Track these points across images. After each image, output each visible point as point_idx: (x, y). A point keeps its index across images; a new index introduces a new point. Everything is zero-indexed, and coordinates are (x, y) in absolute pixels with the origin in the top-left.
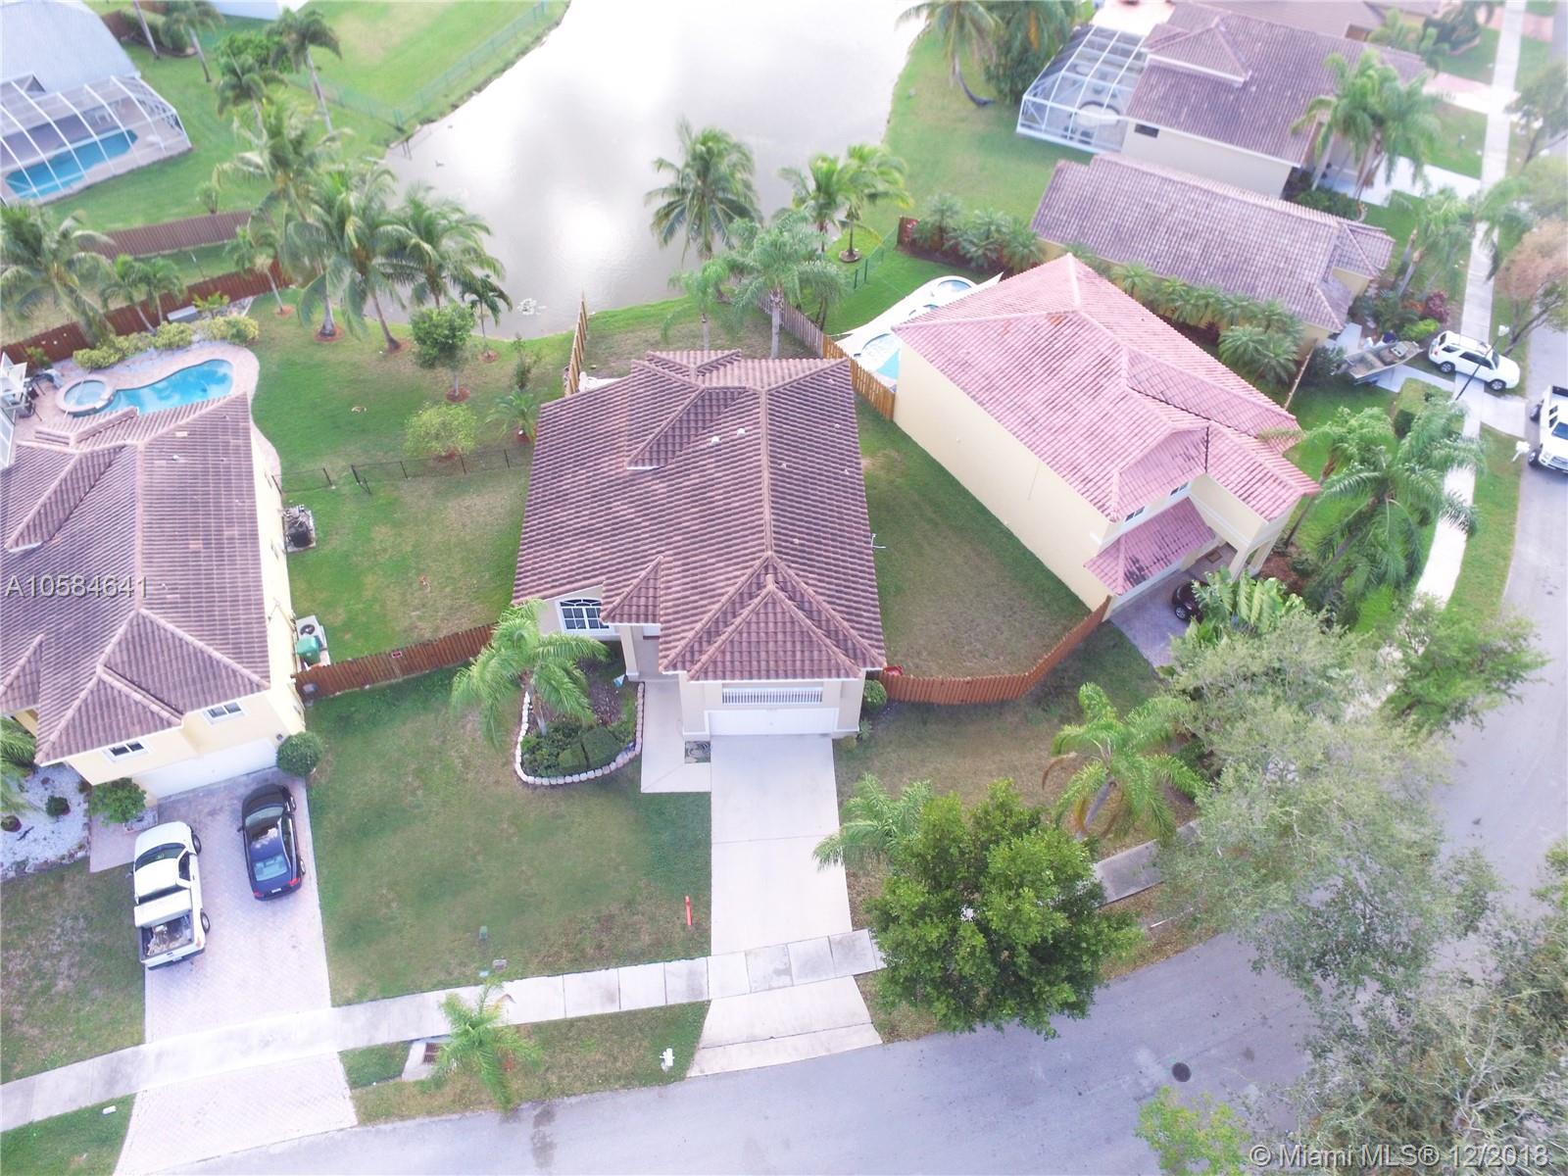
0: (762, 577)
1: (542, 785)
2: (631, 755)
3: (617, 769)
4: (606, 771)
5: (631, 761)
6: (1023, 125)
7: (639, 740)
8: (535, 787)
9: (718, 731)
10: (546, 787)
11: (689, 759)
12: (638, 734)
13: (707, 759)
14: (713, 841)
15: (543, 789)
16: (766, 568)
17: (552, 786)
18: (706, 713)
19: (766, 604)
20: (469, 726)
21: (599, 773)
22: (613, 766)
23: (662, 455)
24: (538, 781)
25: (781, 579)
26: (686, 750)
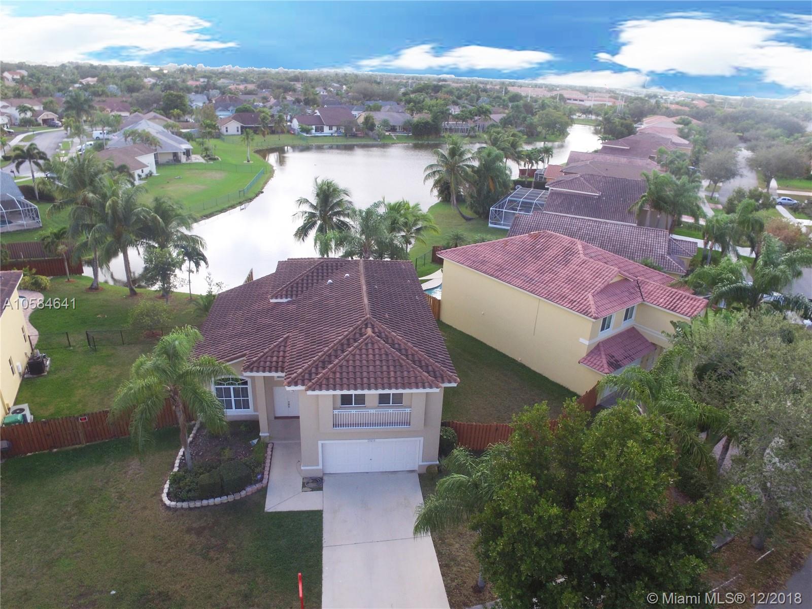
0: (363, 330)
1: (182, 508)
2: (258, 486)
3: (247, 496)
4: (237, 497)
5: (259, 491)
6: (491, 223)
7: (266, 476)
8: (175, 509)
9: (330, 470)
10: (185, 509)
11: (305, 489)
12: (266, 473)
13: (321, 489)
14: (324, 545)
15: (183, 511)
16: (366, 325)
17: (190, 509)
18: (320, 443)
19: (367, 344)
20: (130, 472)
21: (231, 498)
22: (243, 493)
23: (294, 293)
24: (179, 505)
25: (377, 331)
26: (303, 484)
